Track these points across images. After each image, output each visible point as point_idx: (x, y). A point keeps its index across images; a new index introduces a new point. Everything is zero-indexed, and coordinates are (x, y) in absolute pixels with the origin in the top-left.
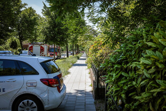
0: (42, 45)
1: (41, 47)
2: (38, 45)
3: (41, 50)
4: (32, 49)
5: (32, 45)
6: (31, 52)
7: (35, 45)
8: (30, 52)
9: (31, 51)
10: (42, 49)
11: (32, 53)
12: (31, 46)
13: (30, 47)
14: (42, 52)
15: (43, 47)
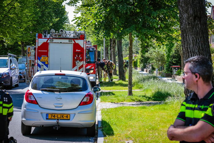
0: (77, 41)
1: (76, 46)
2: (67, 41)
3: (74, 56)
4: (47, 54)
5: (45, 40)
6: (44, 63)
7: (55, 41)
8: (40, 63)
9: (42, 58)
10: (78, 53)
12: (44, 43)
13: (39, 48)
14: (78, 61)
15: (83, 47)
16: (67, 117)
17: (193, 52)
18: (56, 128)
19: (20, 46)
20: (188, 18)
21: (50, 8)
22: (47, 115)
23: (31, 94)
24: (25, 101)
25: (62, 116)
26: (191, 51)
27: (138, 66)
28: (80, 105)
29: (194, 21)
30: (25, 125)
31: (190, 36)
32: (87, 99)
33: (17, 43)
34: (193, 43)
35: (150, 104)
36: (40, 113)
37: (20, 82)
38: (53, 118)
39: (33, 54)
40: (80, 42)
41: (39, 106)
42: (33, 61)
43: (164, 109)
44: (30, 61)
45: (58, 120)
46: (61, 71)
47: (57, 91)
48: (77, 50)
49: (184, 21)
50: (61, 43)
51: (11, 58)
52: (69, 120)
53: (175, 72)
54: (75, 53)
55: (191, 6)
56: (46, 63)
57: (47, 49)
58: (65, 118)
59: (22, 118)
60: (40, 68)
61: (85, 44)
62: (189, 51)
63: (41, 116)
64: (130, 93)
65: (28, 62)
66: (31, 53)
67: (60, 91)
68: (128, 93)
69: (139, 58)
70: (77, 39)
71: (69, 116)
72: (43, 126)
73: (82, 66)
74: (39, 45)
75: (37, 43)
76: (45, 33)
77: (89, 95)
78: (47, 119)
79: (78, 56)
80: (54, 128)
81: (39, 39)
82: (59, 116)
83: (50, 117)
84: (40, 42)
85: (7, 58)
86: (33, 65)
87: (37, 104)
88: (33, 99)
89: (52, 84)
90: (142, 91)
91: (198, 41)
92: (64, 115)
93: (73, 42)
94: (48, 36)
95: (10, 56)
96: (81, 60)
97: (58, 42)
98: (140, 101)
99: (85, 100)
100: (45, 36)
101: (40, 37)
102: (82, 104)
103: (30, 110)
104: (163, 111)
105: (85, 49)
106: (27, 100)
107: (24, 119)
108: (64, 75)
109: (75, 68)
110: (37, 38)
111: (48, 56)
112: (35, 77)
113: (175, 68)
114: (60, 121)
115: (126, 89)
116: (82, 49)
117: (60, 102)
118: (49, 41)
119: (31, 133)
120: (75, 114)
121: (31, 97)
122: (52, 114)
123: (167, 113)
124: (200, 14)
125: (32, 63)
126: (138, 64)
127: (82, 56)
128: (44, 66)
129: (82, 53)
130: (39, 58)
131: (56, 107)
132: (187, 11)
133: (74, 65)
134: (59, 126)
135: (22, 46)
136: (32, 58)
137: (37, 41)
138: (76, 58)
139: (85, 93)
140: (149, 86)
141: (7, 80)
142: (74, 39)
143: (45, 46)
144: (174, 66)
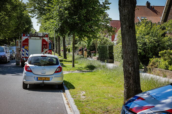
1: (44, 41)
2: (39, 38)
4: (28, 45)
5: (27, 37)
6: (26, 50)
7: (32, 38)
8: (24, 50)
9: (25, 47)
10: (45, 45)
11: (28, 51)
12: (26, 39)
13: (23, 42)
14: (45, 49)
15: (47, 41)
16: (48, 79)
17: (128, 45)
18: (42, 85)
19: (7, 40)
20: (126, 27)
21: (24, 20)
22: (37, 78)
23: (28, 67)
24: (25, 71)
25: (46, 79)
26: (127, 45)
27: (71, 52)
28: (55, 73)
29: (129, 29)
30: (25, 83)
31: (127, 37)
32: (59, 69)
33: (5, 38)
34: (128, 41)
35: (87, 71)
36: (33, 77)
37: (10, 60)
38: (40, 79)
39: (19, 44)
40: (46, 39)
41: (33, 73)
42: (19, 48)
43: (94, 74)
44: (18, 48)
45: (43, 81)
46: (44, 55)
47: (42, 65)
48: (44, 43)
49: (124, 29)
50: (35, 39)
51: (6, 47)
52: (49, 80)
53: (93, 54)
54: (43, 45)
55: (128, 21)
56: (27, 50)
57: (28, 42)
58: (47, 80)
59: (23, 80)
60: (24, 52)
61: (48, 40)
62: (126, 44)
63: (34, 79)
64: (73, 66)
65: (17, 49)
66: (18, 44)
67: (44, 65)
68: (72, 66)
69: (71, 47)
70: (44, 37)
71: (49, 79)
72: (35, 84)
73: (47, 52)
74: (23, 40)
75: (22, 39)
76: (27, 34)
77: (60, 67)
78: (37, 80)
79: (45, 46)
80: (41, 85)
81: (23, 37)
82: (44, 79)
83: (39, 79)
84: (24, 38)
85: (4, 47)
86: (20, 51)
87: (32, 72)
88: (29, 69)
89: (38, 61)
90: (78, 65)
91: (131, 40)
92: (47, 78)
93: (42, 39)
94: (28, 35)
95: (5, 46)
96: (46, 48)
97: (34, 38)
98: (81, 70)
99: (58, 70)
100: (27, 35)
101: (24, 36)
102: (56, 72)
103: (28, 75)
104: (94, 76)
105: (48, 42)
106: (26, 70)
107: (24, 80)
108: (46, 56)
109: (43, 52)
110: (22, 36)
111: (28, 46)
112: (30, 58)
113: (92, 53)
114: (45, 81)
115: (71, 64)
116: (47, 42)
117: (44, 71)
118: (29, 38)
119: (28, 88)
120: (52, 77)
121: (28, 68)
122: (40, 78)
123: (97, 77)
124: (132, 25)
125: (19, 50)
126: (71, 50)
127: (47, 46)
128: (26, 51)
129: (46, 45)
130: (23, 47)
131: (42, 74)
132: (125, 24)
133: (42, 51)
134: (44, 84)
135: (9, 40)
136: (19, 47)
137: (22, 38)
138: (43, 47)
139: (57, 66)
140: (82, 62)
141: (4, 59)
142: (42, 37)
143: (27, 40)
144: (92, 52)
